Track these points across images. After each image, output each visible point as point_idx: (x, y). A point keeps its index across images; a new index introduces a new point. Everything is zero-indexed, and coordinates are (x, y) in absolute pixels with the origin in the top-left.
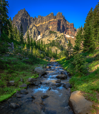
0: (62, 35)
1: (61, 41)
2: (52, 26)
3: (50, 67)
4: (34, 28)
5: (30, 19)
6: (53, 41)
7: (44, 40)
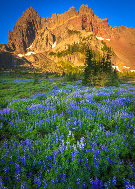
1: (89, 44)
2: (74, 26)
5: (40, 21)
7: (59, 46)
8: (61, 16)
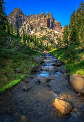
0: (52, 31)
1: (51, 36)
2: (43, 23)
3: (45, 57)
4: (28, 24)
5: (24, 16)
6: (44, 36)
7: (36, 34)
8: (36, 16)
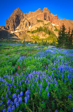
0: (49, 23)
1: (48, 27)
4: (26, 21)
5: (23, 15)
8: (34, 13)
